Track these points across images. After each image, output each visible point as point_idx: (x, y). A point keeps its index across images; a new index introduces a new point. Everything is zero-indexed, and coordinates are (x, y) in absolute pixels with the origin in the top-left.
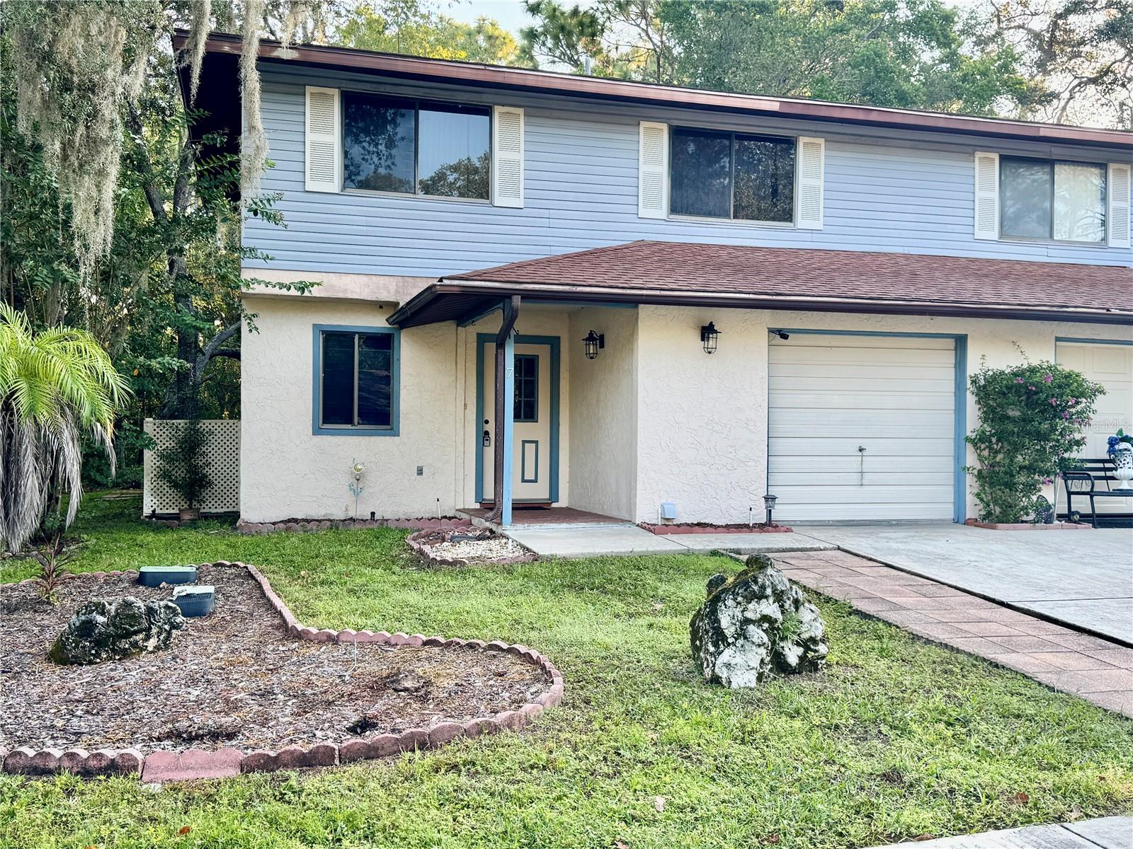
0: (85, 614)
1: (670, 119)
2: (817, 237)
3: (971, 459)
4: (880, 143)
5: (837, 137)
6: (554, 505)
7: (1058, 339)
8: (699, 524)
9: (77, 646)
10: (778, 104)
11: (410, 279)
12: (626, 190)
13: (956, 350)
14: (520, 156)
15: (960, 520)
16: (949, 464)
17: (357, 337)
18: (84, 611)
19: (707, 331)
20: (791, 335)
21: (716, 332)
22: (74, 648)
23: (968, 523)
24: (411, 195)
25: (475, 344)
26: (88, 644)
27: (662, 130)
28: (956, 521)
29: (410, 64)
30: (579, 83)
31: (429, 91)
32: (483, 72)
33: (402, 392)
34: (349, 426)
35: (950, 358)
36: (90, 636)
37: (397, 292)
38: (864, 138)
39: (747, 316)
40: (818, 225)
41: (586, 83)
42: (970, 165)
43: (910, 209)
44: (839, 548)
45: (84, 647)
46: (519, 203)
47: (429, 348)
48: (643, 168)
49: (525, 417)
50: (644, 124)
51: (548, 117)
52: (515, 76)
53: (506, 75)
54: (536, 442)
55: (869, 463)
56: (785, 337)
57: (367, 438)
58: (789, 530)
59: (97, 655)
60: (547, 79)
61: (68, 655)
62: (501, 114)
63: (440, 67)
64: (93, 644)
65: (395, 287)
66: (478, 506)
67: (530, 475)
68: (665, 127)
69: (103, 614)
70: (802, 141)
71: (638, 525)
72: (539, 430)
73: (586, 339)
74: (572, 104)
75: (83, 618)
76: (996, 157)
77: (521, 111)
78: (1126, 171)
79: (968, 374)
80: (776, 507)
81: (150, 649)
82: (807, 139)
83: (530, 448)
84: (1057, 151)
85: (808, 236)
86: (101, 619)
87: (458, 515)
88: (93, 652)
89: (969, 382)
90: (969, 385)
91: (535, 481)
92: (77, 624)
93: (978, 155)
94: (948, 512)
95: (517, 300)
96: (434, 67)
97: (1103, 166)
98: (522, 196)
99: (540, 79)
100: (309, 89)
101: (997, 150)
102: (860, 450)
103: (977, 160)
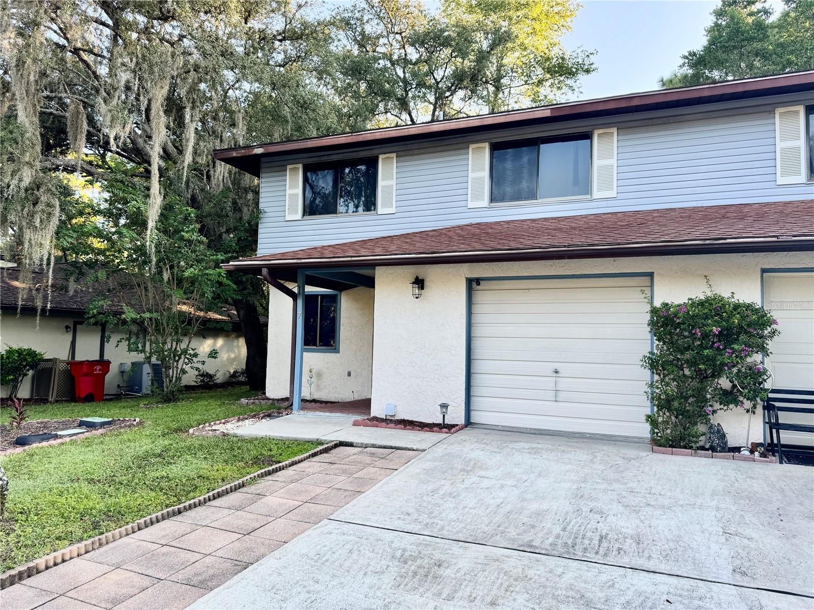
1: (491, 139)
2: (610, 203)
4: (671, 121)
5: (628, 124)
12: (460, 192)
13: (651, 286)
14: (393, 182)
17: (319, 297)
24: (335, 215)
29: (314, 142)
30: (406, 130)
31: (345, 154)
32: (350, 137)
33: (342, 328)
34: (315, 347)
38: (655, 120)
39: (451, 270)
40: (611, 194)
41: (411, 129)
42: (772, 121)
46: (393, 210)
47: (356, 301)
48: (471, 175)
50: (472, 146)
51: (411, 155)
52: (368, 135)
53: (364, 136)
55: (563, 383)
56: (478, 284)
57: (323, 354)
60: (387, 132)
62: (384, 159)
68: (486, 145)
70: (597, 133)
74: (424, 143)
76: (799, 108)
77: (394, 155)
80: (476, 412)
82: (601, 131)
85: (604, 203)
93: (779, 111)
95: (264, 271)
98: (394, 206)
99: (383, 133)
100: (288, 167)
101: (802, 102)
102: (555, 372)
103: (777, 116)
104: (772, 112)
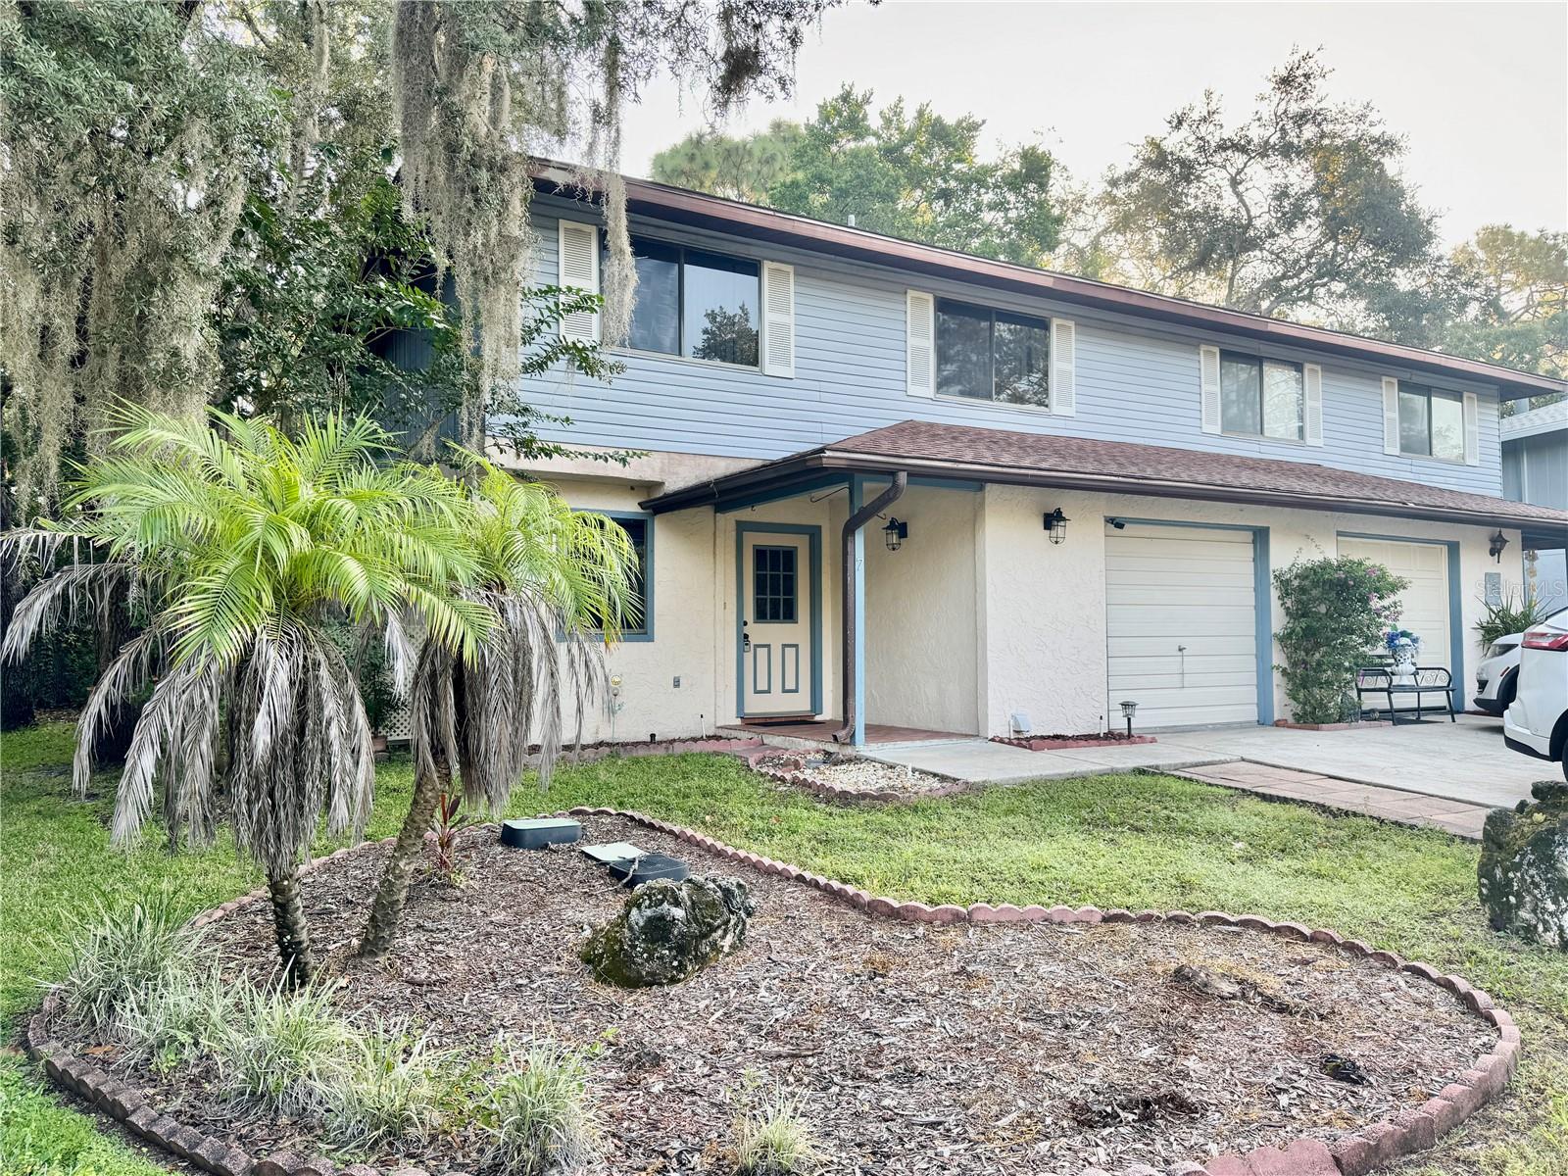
0: (650, 907)
1: (935, 289)
2: (1070, 424)
3: (1278, 658)
5: (1085, 321)
6: (818, 718)
7: (1339, 534)
8: (1057, 737)
9: (650, 958)
10: (1052, 279)
11: (676, 456)
13: (1254, 542)
14: (790, 320)
15: (1265, 721)
16: (1251, 663)
18: (647, 902)
19: (1052, 520)
20: (1127, 526)
21: (1064, 519)
22: (647, 960)
23: (1277, 724)
24: (677, 358)
25: (734, 533)
26: (667, 952)
27: (927, 301)
28: (1261, 723)
29: (695, 201)
30: (868, 240)
31: (694, 237)
33: (657, 589)
35: (1248, 552)
36: (668, 940)
37: (662, 470)
38: (1108, 324)
40: (1070, 411)
42: (1196, 357)
43: (1148, 399)
44: (1243, 760)
45: (661, 958)
46: (790, 372)
47: (685, 537)
48: (911, 341)
49: (785, 618)
50: (911, 293)
52: (804, 225)
53: (796, 224)
54: (796, 646)
55: (1189, 663)
56: (1120, 526)
58: (1153, 741)
59: (681, 968)
60: (837, 233)
61: (639, 972)
62: (771, 270)
63: (727, 209)
64: (674, 953)
65: (660, 465)
66: (738, 722)
67: (790, 685)
68: (930, 298)
69: (677, 903)
70: (1055, 322)
71: (993, 740)
72: (796, 632)
73: (887, 528)
74: (840, 264)
75: (649, 913)
76: (1217, 350)
77: (792, 269)
78: (1317, 371)
79: (1272, 568)
80: (1137, 713)
81: (726, 949)
82: (1059, 322)
83: (790, 652)
84: (1264, 349)
85: (1061, 423)
86: (679, 913)
87: (720, 733)
88: (675, 963)
89: (1272, 577)
90: (1272, 580)
91: (796, 691)
92: (641, 924)
93: (1203, 348)
94: (1251, 713)
95: (903, 477)
96: (720, 207)
97: (1298, 367)
98: (793, 365)
100: (563, 223)
101: (1218, 344)
102: (1180, 650)
103: (1202, 353)
104: (1197, 346)
